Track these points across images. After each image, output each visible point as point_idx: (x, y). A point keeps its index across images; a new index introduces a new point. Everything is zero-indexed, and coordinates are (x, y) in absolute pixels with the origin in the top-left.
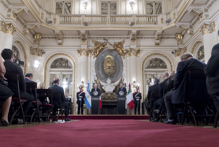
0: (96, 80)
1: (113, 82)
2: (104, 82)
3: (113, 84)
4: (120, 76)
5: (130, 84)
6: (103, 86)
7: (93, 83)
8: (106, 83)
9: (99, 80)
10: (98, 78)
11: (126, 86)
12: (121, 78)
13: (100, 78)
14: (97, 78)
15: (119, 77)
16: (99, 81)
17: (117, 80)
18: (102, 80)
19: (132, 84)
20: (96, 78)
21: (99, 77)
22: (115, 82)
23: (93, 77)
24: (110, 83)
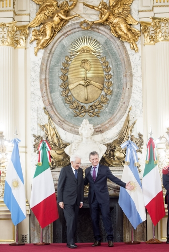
0: (44, 126)
1: (98, 131)
2: (71, 131)
3: (99, 137)
4: (122, 110)
5: (151, 139)
6: (66, 145)
7: (34, 136)
8: (78, 133)
9: (54, 124)
10: (50, 117)
11: (143, 142)
12: (126, 115)
13: (56, 119)
14: (46, 117)
15: (119, 115)
16: (54, 129)
17: (113, 125)
18: (65, 126)
19: (161, 138)
20: (45, 120)
21: (52, 114)
22: (107, 129)
23: (35, 114)
24: (89, 135)
